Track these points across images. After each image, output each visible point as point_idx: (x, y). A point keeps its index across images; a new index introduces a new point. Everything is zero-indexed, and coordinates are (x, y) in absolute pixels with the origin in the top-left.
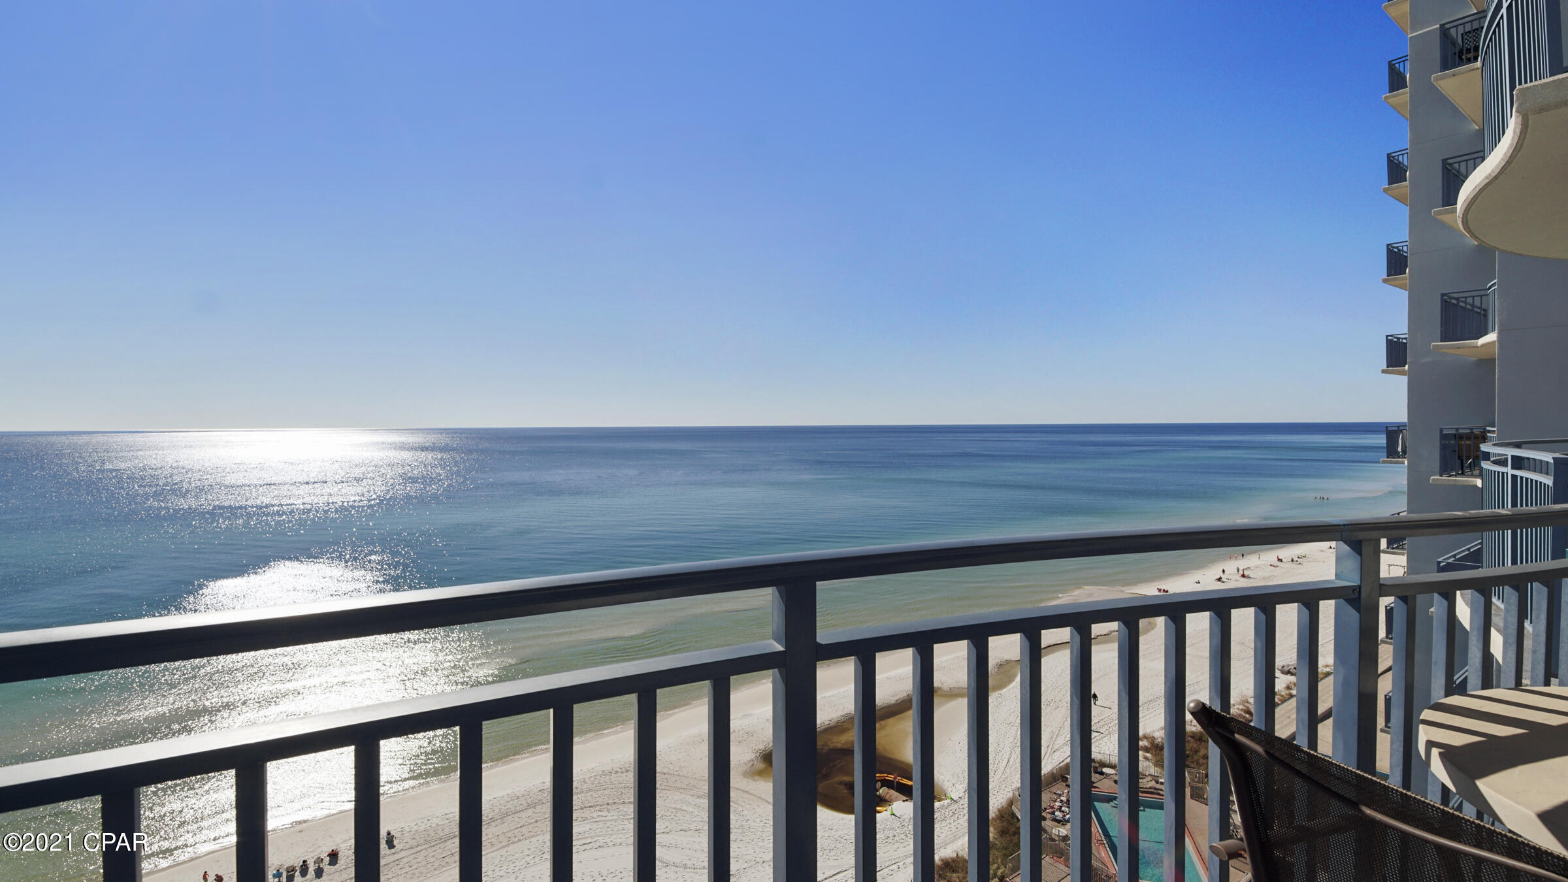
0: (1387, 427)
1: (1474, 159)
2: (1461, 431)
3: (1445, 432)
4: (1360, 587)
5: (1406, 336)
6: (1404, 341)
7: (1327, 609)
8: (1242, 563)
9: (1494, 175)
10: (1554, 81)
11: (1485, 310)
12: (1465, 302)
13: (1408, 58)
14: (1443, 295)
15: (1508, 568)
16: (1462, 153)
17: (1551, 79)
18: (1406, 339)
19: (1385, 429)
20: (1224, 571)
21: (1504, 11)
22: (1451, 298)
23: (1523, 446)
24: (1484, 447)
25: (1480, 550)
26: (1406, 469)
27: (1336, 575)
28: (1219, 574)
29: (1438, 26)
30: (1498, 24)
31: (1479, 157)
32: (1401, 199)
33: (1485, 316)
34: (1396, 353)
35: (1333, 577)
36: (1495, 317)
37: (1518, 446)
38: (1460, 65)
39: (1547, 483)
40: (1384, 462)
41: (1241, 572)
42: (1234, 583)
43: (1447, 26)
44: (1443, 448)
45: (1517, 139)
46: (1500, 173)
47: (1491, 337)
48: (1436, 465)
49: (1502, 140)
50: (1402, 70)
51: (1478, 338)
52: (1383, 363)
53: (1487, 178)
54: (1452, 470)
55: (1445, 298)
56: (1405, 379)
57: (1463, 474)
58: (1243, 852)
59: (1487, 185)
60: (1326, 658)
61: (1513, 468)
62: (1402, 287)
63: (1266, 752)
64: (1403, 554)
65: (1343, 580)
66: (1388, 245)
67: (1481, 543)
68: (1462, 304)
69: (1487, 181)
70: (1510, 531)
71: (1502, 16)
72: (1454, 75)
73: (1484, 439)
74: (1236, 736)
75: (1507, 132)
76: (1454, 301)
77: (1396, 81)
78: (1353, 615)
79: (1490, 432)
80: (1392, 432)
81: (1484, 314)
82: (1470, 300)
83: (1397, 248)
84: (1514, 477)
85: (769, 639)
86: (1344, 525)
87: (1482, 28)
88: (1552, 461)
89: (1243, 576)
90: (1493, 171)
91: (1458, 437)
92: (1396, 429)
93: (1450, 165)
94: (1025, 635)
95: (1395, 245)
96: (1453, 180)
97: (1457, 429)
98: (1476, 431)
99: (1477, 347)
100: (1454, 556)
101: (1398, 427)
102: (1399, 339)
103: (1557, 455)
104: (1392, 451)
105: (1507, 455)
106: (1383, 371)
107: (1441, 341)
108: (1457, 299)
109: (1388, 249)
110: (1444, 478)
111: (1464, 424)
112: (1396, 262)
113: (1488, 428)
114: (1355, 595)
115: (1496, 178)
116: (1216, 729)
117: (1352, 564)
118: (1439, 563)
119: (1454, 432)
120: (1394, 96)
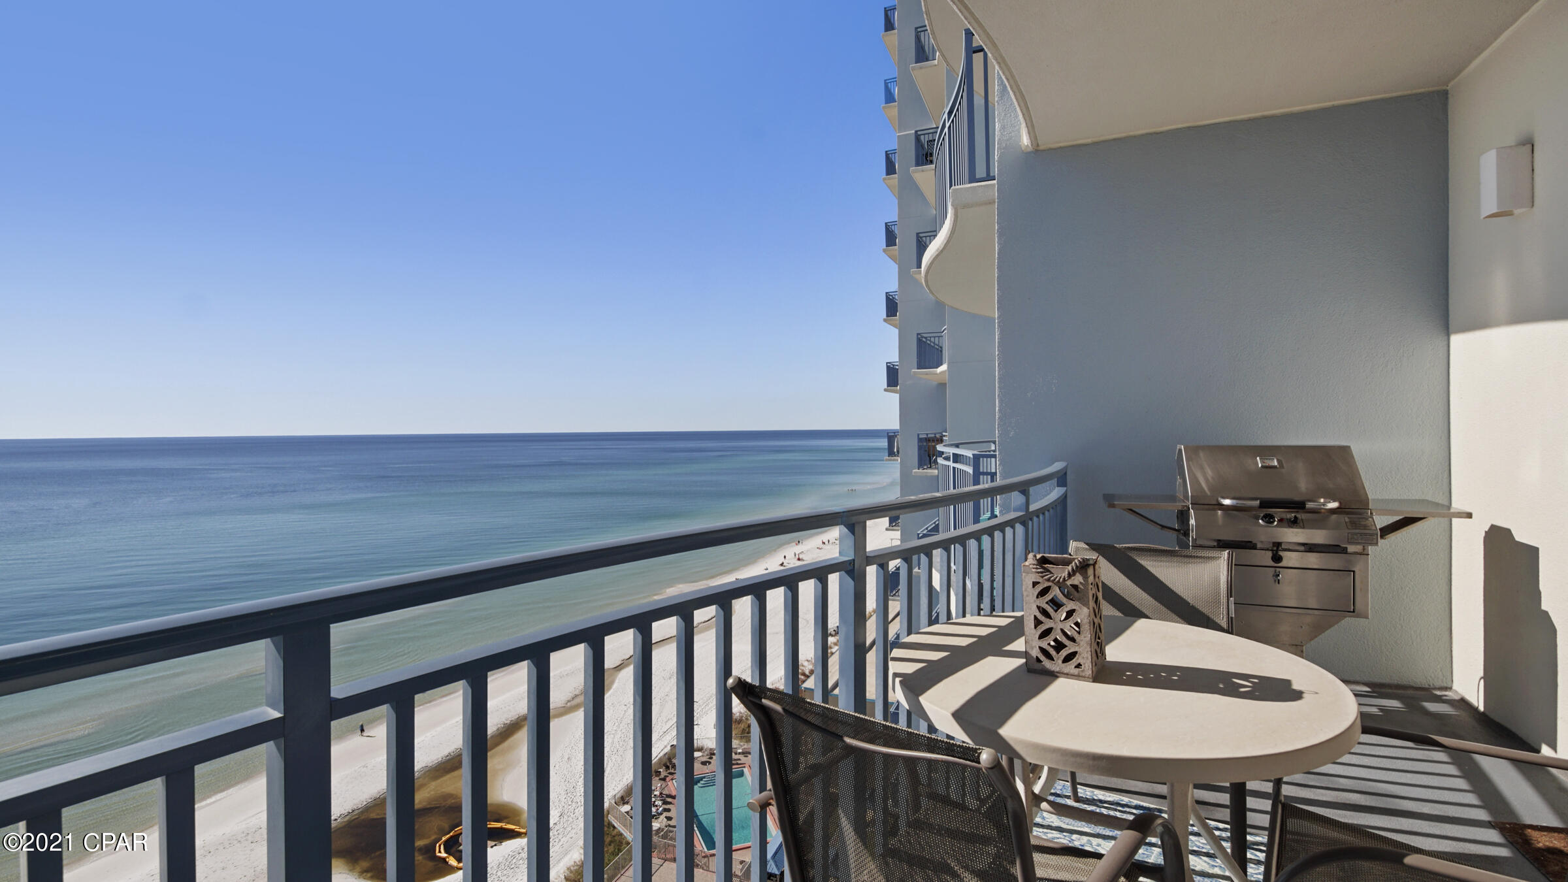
0: (888, 433)
1: (930, 236)
2: (929, 436)
3: (921, 436)
4: (854, 560)
5: (898, 364)
6: (897, 367)
7: (834, 579)
8: (798, 549)
9: (941, 249)
10: (971, 187)
11: (941, 347)
12: (930, 341)
13: (897, 151)
14: (918, 334)
15: (953, 533)
16: (928, 230)
17: (969, 185)
18: (897, 365)
19: (886, 434)
20: (785, 557)
21: (946, 130)
22: (922, 337)
23: (960, 446)
24: (940, 448)
25: (938, 524)
26: (899, 466)
27: (840, 553)
28: (782, 560)
29: (913, 132)
30: (943, 139)
31: (933, 234)
32: (892, 258)
33: (941, 351)
34: (893, 376)
35: (837, 555)
36: (946, 354)
37: (957, 446)
38: (926, 164)
39: (969, 471)
40: (887, 460)
41: (797, 556)
42: (792, 563)
43: (919, 133)
44: (920, 448)
45: (952, 225)
46: (944, 248)
47: (944, 368)
48: (916, 464)
49: (946, 222)
50: (893, 160)
51: (937, 368)
52: (885, 386)
53: (937, 251)
54: (925, 465)
55: (919, 336)
56: (897, 396)
57: (930, 467)
58: (771, 801)
59: (937, 256)
60: (833, 621)
61: (953, 462)
62: (895, 326)
63: (784, 709)
64: (898, 530)
65: (844, 556)
66: (887, 293)
67: (939, 520)
68: (928, 342)
69: (937, 253)
70: (952, 506)
71: (945, 134)
72: (923, 171)
73: (940, 441)
74: (763, 700)
75: (948, 217)
76: (924, 340)
77: (890, 169)
78: (850, 583)
79: (944, 436)
80: (891, 437)
81: (940, 350)
82: (932, 339)
83: (892, 296)
84: (954, 468)
85: (260, 705)
86: (844, 512)
87: (935, 140)
88: (972, 456)
89: (799, 559)
90: (940, 246)
91: (928, 440)
92: (893, 434)
93: (921, 237)
94: (589, 644)
95: (891, 294)
96: (922, 247)
97: (927, 434)
98: (938, 436)
99: (937, 374)
100: (927, 528)
101: (894, 433)
102: (894, 365)
103: (976, 452)
104: (891, 453)
105: (949, 453)
106: (885, 390)
107: (918, 369)
108: (926, 338)
109: (887, 296)
110: (921, 470)
111: (930, 431)
112: (892, 307)
113: (944, 434)
114: (850, 568)
115: (942, 251)
116: (749, 698)
117: (850, 541)
118: (918, 534)
119: (925, 436)
120: (889, 179)
